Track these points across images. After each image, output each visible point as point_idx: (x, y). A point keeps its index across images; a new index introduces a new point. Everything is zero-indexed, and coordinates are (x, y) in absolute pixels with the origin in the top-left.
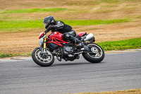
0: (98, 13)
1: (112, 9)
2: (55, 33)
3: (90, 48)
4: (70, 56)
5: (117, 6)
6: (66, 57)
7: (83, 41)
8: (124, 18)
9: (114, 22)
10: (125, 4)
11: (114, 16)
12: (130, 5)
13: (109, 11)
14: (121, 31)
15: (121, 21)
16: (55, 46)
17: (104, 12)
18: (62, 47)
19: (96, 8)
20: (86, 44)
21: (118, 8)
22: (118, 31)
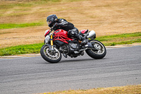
0: (12, 16)
1: (25, 12)
2: (60, 30)
3: (93, 45)
4: (76, 52)
5: (30, 10)
6: (72, 54)
7: (87, 38)
8: (37, 22)
9: (27, 26)
10: (39, 8)
11: (28, 20)
12: (43, 9)
13: (22, 15)
14: (34, 34)
15: (35, 25)
16: (61, 43)
17: (17, 16)
18: (68, 44)
19: (9, 12)
20: (89, 41)
21: (32, 12)
22: (31, 35)
